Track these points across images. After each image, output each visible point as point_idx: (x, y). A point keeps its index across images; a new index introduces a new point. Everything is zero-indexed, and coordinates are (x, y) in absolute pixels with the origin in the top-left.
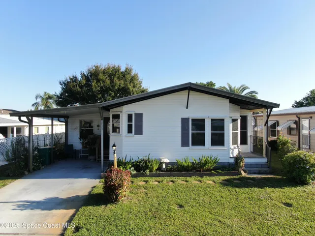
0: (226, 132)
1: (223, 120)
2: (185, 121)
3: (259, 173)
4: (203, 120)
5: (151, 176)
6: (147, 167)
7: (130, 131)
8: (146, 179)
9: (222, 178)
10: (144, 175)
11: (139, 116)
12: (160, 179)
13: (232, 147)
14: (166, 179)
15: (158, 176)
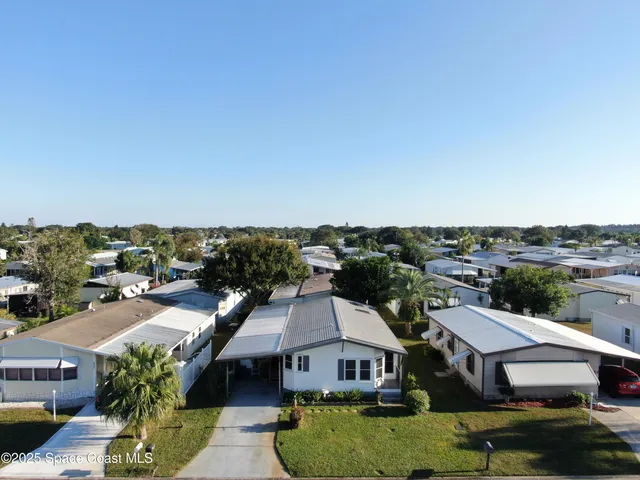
0: (371, 370)
1: (369, 362)
2: (341, 362)
3: (393, 402)
4: (354, 362)
5: (316, 405)
6: (312, 398)
7: (300, 369)
8: (312, 407)
9: (365, 407)
10: (310, 404)
11: (307, 358)
12: (321, 407)
13: (376, 380)
14: (326, 408)
15: (321, 405)
